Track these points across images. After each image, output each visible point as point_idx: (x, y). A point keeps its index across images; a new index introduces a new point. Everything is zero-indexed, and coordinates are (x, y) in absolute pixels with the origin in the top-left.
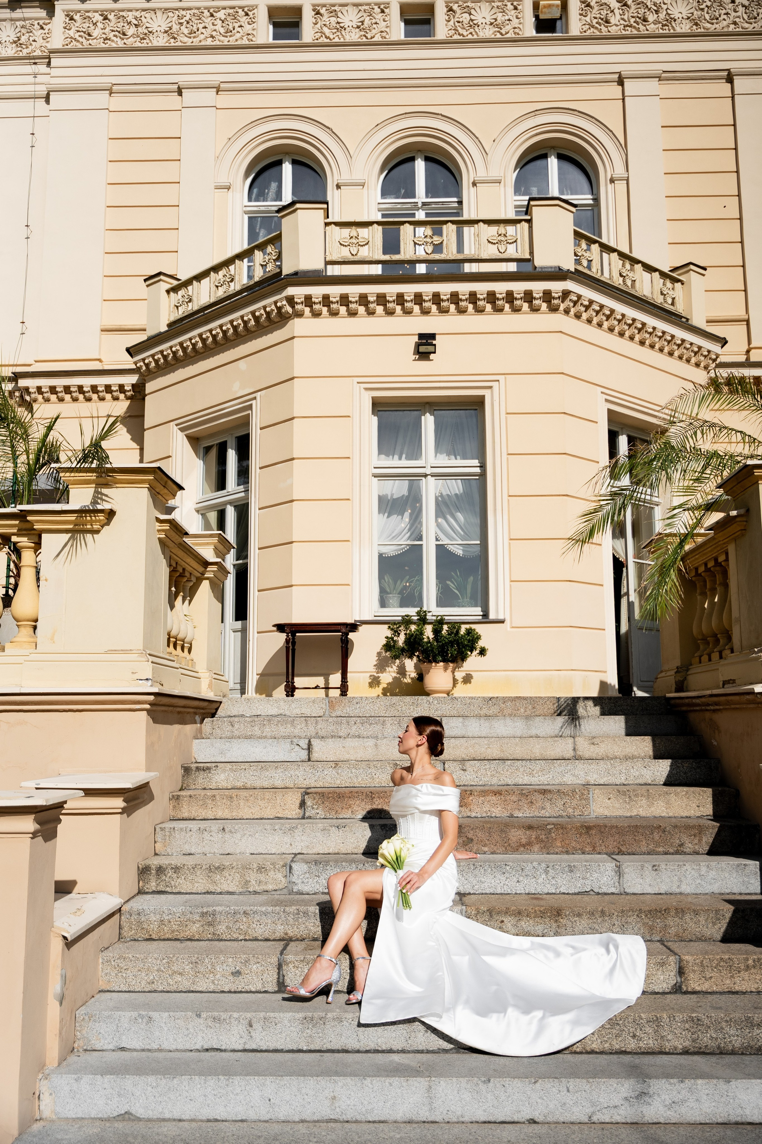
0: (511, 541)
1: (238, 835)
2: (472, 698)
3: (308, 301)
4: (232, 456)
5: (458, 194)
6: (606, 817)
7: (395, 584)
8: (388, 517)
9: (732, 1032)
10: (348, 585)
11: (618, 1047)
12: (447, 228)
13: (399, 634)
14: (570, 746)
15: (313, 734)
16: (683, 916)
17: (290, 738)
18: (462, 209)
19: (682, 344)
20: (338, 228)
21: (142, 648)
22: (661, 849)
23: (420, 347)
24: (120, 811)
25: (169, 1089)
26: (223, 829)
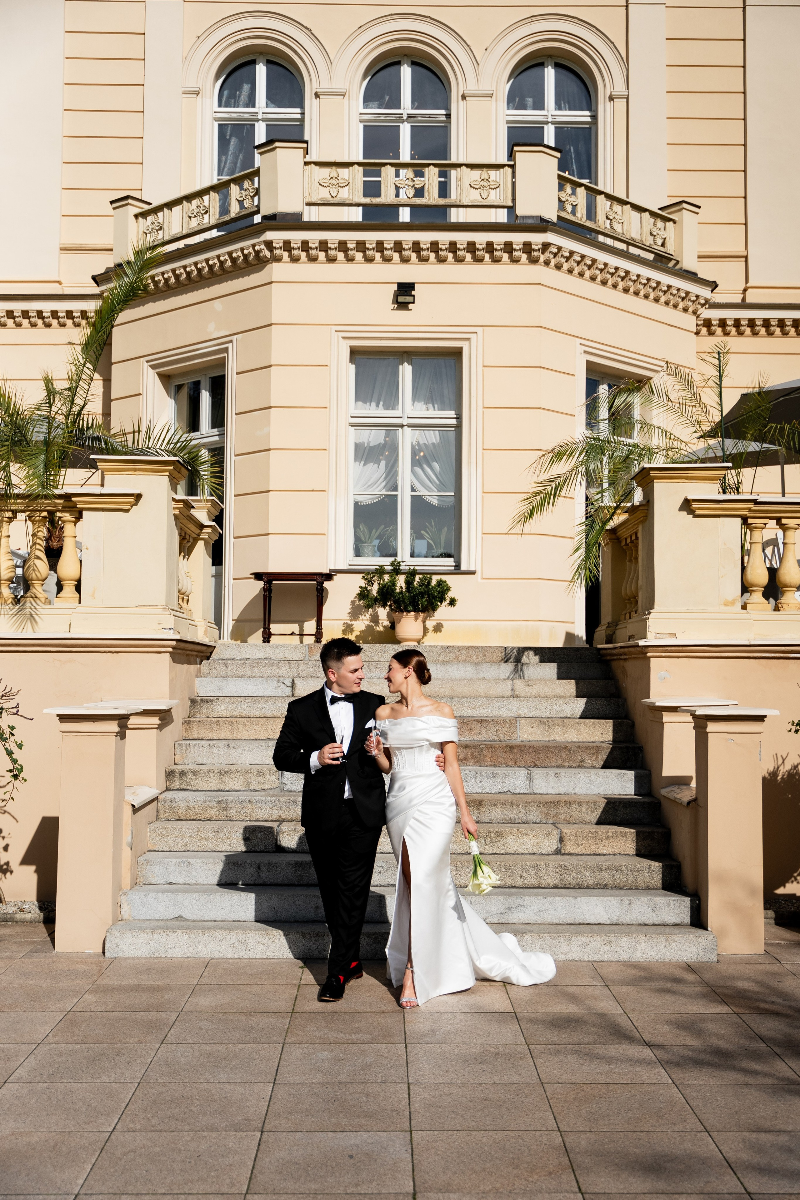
0: (484, 494)
1: (240, 750)
2: (432, 646)
3: (287, 245)
4: (205, 398)
5: (447, 106)
6: (530, 741)
7: (370, 532)
8: (364, 465)
9: (587, 874)
10: (324, 534)
11: (510, 883)
12: (429, 171)
13: (373, 584)
14: (509, 687)
15: (296, 675)
16: (570, 806)
17: (279, 679)
18: (450, 123)
19: (668, 290)
20: (317, 167)
21: (164, 604)
22: (567, 764)
23: (399, 297)
24: (157, 726)
25: (208, 901)
26: (228, 745)
